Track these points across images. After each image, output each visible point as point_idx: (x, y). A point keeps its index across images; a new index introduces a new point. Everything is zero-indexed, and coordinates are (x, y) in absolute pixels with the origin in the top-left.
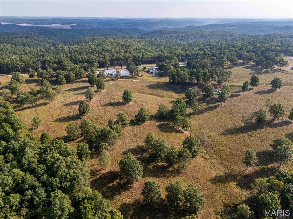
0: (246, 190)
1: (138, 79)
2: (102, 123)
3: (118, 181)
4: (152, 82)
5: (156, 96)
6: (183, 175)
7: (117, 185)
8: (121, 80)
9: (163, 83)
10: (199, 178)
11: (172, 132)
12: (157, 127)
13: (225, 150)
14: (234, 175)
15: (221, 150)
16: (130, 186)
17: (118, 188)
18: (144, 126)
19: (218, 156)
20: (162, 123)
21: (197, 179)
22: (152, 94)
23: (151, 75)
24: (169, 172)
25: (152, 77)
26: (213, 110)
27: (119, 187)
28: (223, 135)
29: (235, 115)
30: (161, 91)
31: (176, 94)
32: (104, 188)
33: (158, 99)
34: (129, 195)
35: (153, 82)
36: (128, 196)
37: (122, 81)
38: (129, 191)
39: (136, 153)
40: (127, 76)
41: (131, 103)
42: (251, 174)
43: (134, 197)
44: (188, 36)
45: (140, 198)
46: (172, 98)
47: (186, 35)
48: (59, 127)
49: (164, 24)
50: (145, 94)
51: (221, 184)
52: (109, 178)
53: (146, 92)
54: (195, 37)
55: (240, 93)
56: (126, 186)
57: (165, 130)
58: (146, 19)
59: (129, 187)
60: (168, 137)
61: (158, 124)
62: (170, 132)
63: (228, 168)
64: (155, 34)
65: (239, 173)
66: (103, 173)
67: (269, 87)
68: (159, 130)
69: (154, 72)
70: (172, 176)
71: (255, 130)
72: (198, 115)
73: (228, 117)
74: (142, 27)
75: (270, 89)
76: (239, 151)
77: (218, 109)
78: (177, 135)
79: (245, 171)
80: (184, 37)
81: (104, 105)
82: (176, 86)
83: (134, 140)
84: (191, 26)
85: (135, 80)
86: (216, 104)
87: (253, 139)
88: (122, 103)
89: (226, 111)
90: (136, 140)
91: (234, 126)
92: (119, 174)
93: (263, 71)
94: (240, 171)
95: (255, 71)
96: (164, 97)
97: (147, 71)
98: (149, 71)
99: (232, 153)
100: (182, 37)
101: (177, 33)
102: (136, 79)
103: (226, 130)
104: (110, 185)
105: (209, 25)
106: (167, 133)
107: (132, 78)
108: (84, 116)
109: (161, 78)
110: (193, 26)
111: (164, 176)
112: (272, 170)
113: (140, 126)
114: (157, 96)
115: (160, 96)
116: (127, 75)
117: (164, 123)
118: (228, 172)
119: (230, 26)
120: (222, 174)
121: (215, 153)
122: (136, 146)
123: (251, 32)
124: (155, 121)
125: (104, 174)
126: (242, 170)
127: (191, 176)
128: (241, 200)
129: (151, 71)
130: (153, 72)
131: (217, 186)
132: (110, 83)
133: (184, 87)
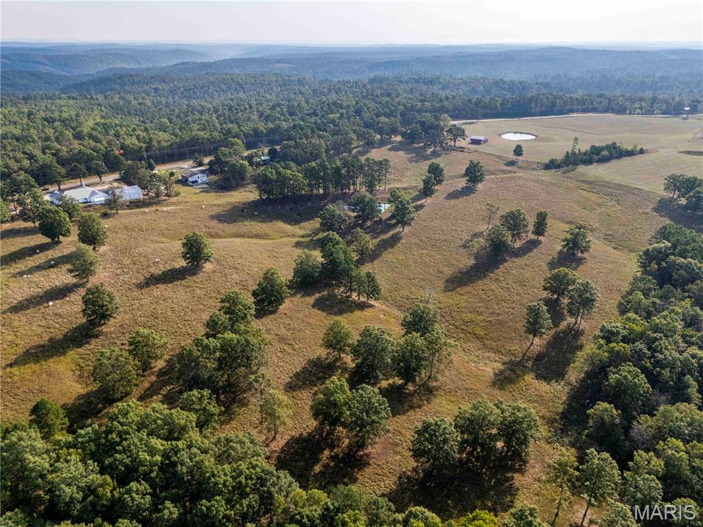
0: (556, 381)
1: (174, 204)
2: (173, 333)
3: (327, 453)
4: (215, 205)
5: (248, 237)
6: (442, 393)
7: (333, 463)
8: (129, 214)
9: (244, 204)
10: (473, 387)
11: (354, 311)
12: (313, 307)
13: (474, 319)
14: (519, 361)
15: (468, 321)
16: (361, 453)
17: (341, 469)
18: (285, 314)
19: (468, 335)
20: (317, 295)
21: (471, 392)
22: (236, 236)
23: (198, 191)
24: (412, 394)
25: (204, 194)
26: (395, 246)
27: (342, 465)
28: (450, 291)
29: (444, 248)
30: (253, 223)
31: (291, 225)
32: (309, 481)
33: (262, 245)
34: (377, 474)
35: (219, 205)
36: (376, 476)
37: (135, 214)
38: (370, 465)
39: (319, 379)
40: (139, 201)
41: (208, 266)
42: (545, 350)
43: (390, 473)
44: (202, 88)
45: (404, 470)
46: (289, 236)
47: (194, 85)
48: (44, 376)
49: (110, 59)
50: (221, 238)
51: (512, 385)
52: (303, 455)
53: (221, 233)
54: (219, 90)
55: (419, 203)
56: (353, 456)
57: (336, 310)
58: (46, 46)
59: (361, 456)
60: (354, 324)
61: (311, 300)
62: (350, 310)
63: (500, 352)
64: (105, 85)
65: (524, 355)
66: (277, 449)
67: (462, 183)
68: (324, 314)
69: (199, 181)
70: (425, 402)
71: (497, 269)
72: (372, 261)
73: (433, 253)
74: (48, 68)
75: (465, 185)
76: (498, 315)
77: (403, 241)
78: (364, 313)
79: (532, 347)
80: (190, 89)
81: (140, 286)
82: (279, 207)
83: (290, 351)
84: (187, 63)
85: (169, 208)
86: (392, 232)
87: (504, 284)
88: (187, 271)
89: (421, 243)
90: (294, 350)
91: (457, 269)
92: (317, 437)
93: (429, 153)
94: (524, 352)
95: (414, 155)
96: (271, 237)
97: (179, 180)
98: (187, 180)
99: (490, 321)
100: (185, 90)
101: (167, 81)
102: (168, 205)
103: (447, 281)
104: (317, 468)
105: (230, 60)
106: (345, 315)
107: (155, 203)
108: (103, 327)
109: (229, 193)
110: (193, 63)
111: (412, 407)
112: (570, 332)
113: (277, 315)
114: (252, 237)
115: (258, 236)
116: (136, 197)
117: (321, 295)
118: (506, 359)
119: (279, 61)
120: (499, 366)
121: (459, 330)
122: (303, 363)
123: (328, 73)
124: (300, 295)
125: (283, 451)
126: (525, 347)
127: (457, 390)
128: (561, 402)
129: (190, 179)
130: (196, 182)
131: (510, 392)
132: (106, 226)
133: (299, 206)
